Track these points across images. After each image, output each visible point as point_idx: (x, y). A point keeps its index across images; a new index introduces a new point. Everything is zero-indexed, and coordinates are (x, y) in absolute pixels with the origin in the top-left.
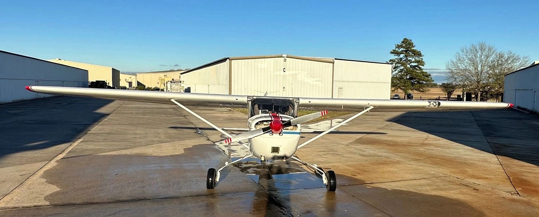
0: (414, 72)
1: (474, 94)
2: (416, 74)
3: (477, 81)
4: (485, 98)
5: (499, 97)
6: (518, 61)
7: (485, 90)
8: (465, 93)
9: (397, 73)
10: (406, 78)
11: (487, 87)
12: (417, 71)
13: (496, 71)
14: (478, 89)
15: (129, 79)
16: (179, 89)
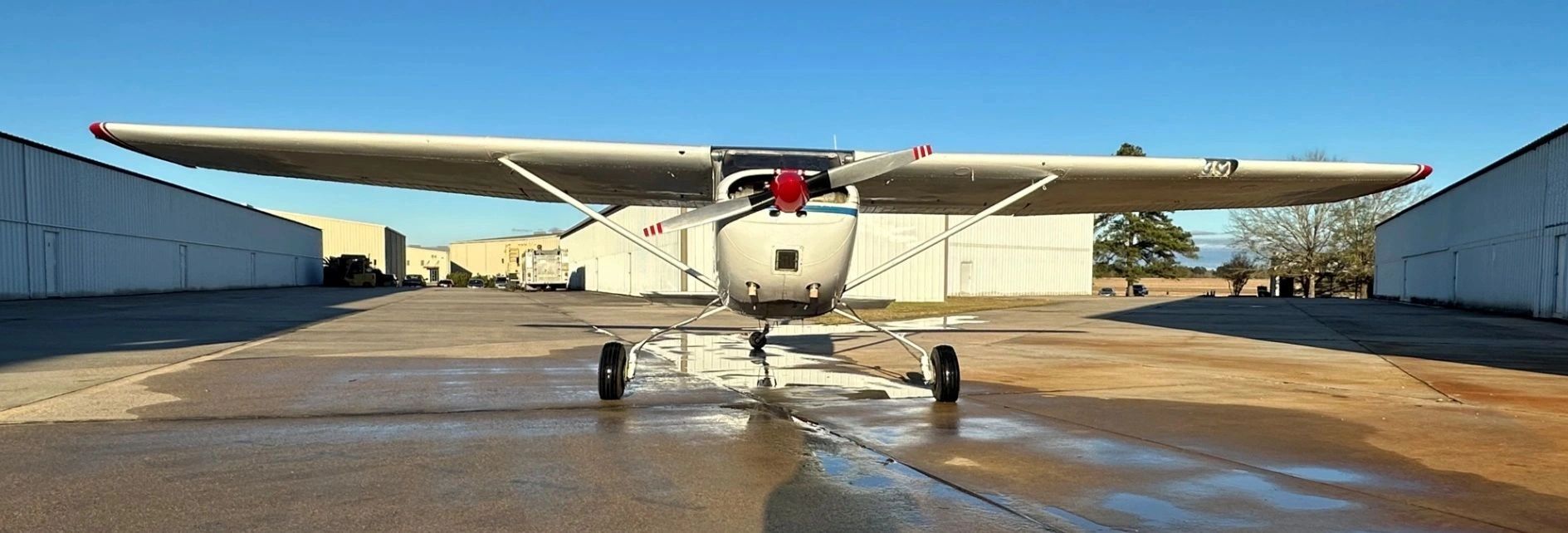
0: (1149, 227)
1: (1298, 282)
2: (1155, 231)
3: (1306, 246)
4: (1328, 291)
5: (1361, 288)
6: (1405, 196)
7: (1327, 271)
8: (1277, 278)
9: (1108, 232)
10: (1131, 243)
11: (1332, 263)
12: (1158, 226)
13: (1351, 222)
14: (1309, 269)
15: (431, 259)
16: (554, 270)
